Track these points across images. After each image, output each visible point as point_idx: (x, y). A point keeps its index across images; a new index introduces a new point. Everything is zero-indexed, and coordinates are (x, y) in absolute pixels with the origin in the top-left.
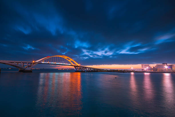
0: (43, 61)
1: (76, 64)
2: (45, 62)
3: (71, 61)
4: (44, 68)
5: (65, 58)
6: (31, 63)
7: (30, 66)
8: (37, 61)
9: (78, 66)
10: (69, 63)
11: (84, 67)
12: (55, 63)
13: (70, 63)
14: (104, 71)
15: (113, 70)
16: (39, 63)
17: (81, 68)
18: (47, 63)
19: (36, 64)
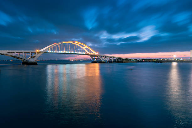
0: (49, 50)
1: (92, 53)
2: (52, 50)
3: (86, 48)
4: (52, 60)
5: (77, 44)
6: (35, 53)
7: (34, 57)
8: (42, 50)
9: (95, 55)
10: (83, 51)
11: (103, 57)
12: (65, 52)
13: (85, 52)
14: (132, 61)
15: (145, 60)
16: (44, 53)
17: (100, 58)
18: (54, 52)
19: (41, 54)
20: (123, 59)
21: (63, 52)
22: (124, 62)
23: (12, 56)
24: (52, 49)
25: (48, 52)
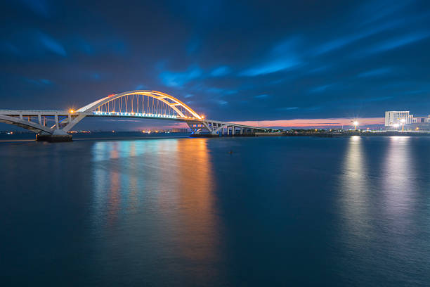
0: (97, 110)
1: (192, 116)
2: (104, 110)
3: (179, 107)
5: (159, 98)
6: (67, 116)
7: (65, 125)
8: (83, 110)
9: (197, 122)
10: (171, 111)
11: (215, 124)
13: (176, 114)
14: (272, 133)
15: (298, 131)
16: (87, 116)
17: (208, 126)
18: (110, 114)
19: (80, 118)
20: (256, 130)
21: (129, 115)
22: (257, 135)
23: (14, 123)
24: (104, 108)
25: (97, 113)
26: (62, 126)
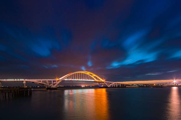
0: (65, 78)
1: (100, 80)
3: (95, 77)
4: (68, 86)
5: (87, 74)
6: (56, 81)
8: (61, 79)
9: (102, 82)
10: (92, 79)
11: (109, 83)
12: (78, 80)
13: (94, 79)
16: (62, 81)
17: (106, 84)
18: (70, 80)
19: (60, 81)
20: (126, 85)
21: (76, 80)
22: (127, 87)
23: (40, 83)
24: (68, 78)
25: (65, 80)
26: (54, 84)
